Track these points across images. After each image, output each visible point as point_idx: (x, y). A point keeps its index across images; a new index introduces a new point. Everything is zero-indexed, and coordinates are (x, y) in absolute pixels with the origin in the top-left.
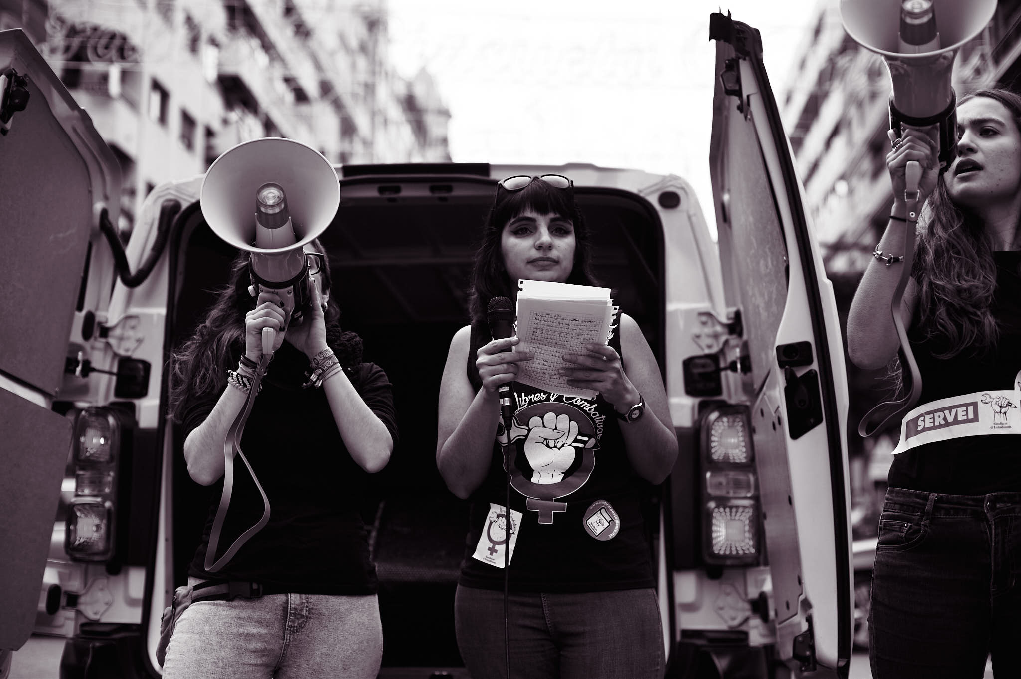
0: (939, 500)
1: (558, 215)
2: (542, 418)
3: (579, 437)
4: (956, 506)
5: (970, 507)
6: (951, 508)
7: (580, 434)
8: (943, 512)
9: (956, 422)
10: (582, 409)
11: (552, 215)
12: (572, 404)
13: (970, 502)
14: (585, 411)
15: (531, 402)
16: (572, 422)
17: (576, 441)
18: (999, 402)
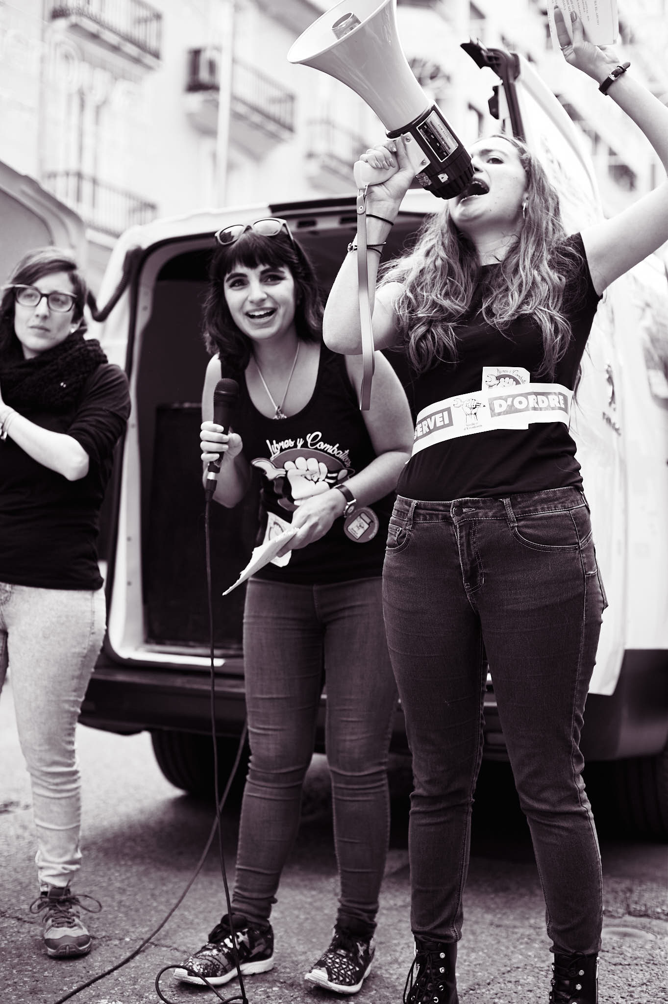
0: (418, 507)
1: (268, 267)
2: (294, 462)
3: (329, 475)
4: (431, 512)
5: (440, 513)
6: (427, 514)
7: (329, 472)
8: (421, 517)
9: (436, 428)
10: (326, 452)
11: (261, 268)
12: (316, 449)
13: (441, 508)
14: (329, 454)
15: (282, 450)
16: (320, 463)
17: (327, 477)
18: (470, 405)
